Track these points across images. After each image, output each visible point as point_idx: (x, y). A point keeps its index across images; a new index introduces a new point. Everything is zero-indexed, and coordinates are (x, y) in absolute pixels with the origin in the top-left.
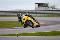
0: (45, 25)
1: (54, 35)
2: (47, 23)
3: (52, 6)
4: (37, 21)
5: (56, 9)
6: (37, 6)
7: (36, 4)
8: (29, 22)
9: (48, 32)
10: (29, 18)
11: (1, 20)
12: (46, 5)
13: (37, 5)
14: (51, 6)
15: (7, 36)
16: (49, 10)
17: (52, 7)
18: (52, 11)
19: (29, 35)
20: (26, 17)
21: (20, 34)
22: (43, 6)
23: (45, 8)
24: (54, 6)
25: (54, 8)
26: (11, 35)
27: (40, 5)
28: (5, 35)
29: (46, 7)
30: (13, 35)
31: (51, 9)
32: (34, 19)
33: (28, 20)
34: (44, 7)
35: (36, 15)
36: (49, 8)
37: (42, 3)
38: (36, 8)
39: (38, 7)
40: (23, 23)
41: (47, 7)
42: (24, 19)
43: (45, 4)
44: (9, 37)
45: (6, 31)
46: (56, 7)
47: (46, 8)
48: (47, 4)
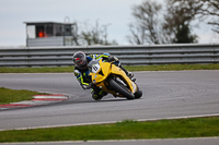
1: (93, 137)
2: (70, 95)
3: (86, 31)
5: (101, 43)
7: (28, 24)
9: (72, 127)
10: (116, 70)
12: (66, 30)
13: (33, 28)
14: (83, 34)
16: (75, 46)
17: (86, 37)
18: (87, 49)
22: (55, 32)
23: (61, 39)
24: (96, 34)
25: (96, 41)
27: (43, 29)
29: (64, 35)
31: (83, 44)
34: (58, 35)
35: (30, 66)
36: (75, 39)
37: (52, 23)
38: (28, 40)
39: (37, 35)
41: (70, 37)
43: (60, 24)
46: (101, 37)
47: (64, 40)
48: (70, 25)
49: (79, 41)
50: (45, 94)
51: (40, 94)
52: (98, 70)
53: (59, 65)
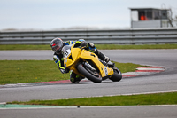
0: (161, 73)
2: (167, 67)
4: (110, 63)
6: (136, 18)
7: (132, 10)
8: (85, 66)
10: (86, 55)
11: (31, 59)
12: (163, 14)
13: (136, 13)
15: (48, 105)
16: (170, 28)
19: (113, 103)
20: (78, 49)
21: (85, 99)
22: (154, 16)
23: (158, 21)
26: (60, 103)
27: (144, 14)
28: (43, 103)
29: (163, 20)
30: (66, 101)
32: (101, 57)
33: (81, 61)
34: (156, 18)
35: (134, 44)
36: (170, 22)
37: (151, 9)
38: (132, 22)
39: (140, 19)
40: (67, 70)
41: (166, 21)
42: (71, 57)
43: (158, 10)
44: (54, 107)
45: (44, 90)
47: (161, 23)
48: (166, 10)
49: (174, 23)
50: (146, 67)
51: (142, 67)
52: (69, 55)
53: (157, 43)
